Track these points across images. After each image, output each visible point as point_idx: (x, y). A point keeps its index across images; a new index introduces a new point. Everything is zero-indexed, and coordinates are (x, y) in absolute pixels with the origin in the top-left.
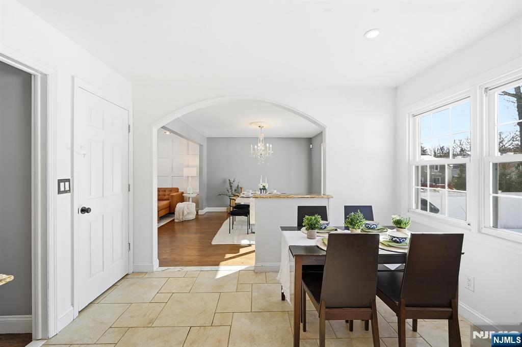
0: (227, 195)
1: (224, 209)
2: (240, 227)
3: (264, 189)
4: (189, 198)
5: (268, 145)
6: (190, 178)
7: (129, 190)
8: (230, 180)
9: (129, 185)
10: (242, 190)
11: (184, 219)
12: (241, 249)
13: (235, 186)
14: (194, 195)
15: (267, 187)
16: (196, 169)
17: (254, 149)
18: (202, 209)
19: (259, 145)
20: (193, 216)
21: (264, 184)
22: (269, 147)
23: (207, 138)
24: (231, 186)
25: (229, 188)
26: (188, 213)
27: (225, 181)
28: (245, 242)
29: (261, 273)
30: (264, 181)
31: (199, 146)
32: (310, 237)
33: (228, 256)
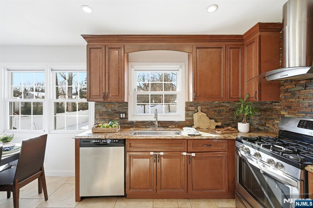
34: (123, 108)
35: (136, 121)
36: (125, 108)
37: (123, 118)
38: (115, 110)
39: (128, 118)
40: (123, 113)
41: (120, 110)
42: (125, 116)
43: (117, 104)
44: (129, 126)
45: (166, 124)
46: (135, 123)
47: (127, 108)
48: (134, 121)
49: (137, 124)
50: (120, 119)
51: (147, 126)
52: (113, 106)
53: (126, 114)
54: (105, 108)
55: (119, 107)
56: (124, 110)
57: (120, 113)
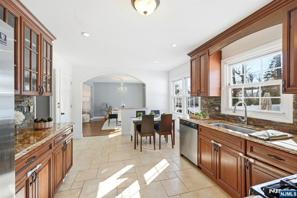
0: (105, 110)
1: (103, 117)
2: (112, 124)
3: (123, 106)
4: (85, 112)
5: (125, 88)
6: (86, 103)
7: (71, 107)
8: (106, 103)
9: (71, 106)
10: (112, 108)
11: (84, 122)
12: (115, 131)
13: (108, 106)
14: (88, 111)
15: (125, 106)
16: (88, 98)
17: (119, 90)
18: (92, 118)
19: (121, 88)
20: (88, 121)
21: (123, 105)
22: (126, 89)
23: (94, 83)
24: (107, 106)
25: (106, 107)
26: (86, 119)
27: (103, 104)
28: (116, 128)
29: (124, 136)
30: (123, 103)
31: (90, 87)
32: (139, 119)
33: (111, 133)
34: (217, 101)
35: (227, 115)
36: (219, 101)
37: (217, 111)
38: (212, 103)
39: (221, 111)
40: (217, 106)
41: (215, 104)
42: (219, 109)
43: (213, 98)
44: (222, 118)
45: (260, 123)
46: (226, 116)
47: (220, 101)
48: (226, 114)
49: (228, 118)
50: (215, 111)
51: (237, 121)
52: (211, 100)
53: (220, 107)
54: (206, 101)
55: (215, 100)
56: (218, 104)
57: (215, 106)
